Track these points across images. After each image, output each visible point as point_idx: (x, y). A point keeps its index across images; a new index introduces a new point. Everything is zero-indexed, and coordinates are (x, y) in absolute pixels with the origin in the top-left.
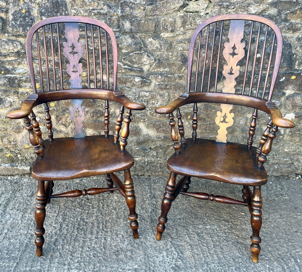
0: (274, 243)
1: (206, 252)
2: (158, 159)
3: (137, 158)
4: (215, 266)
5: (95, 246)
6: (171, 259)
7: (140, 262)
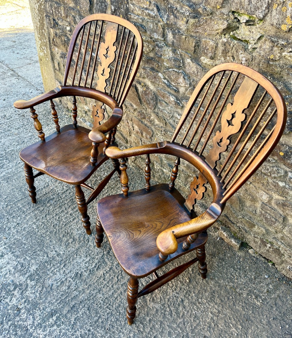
0: (168, 326)
1: (112, 283)
2: (180, 181)
3: (165, 169)
4: (100, 298)
5: (63, 220)
6: (85, 267)
7: (68, 251)
